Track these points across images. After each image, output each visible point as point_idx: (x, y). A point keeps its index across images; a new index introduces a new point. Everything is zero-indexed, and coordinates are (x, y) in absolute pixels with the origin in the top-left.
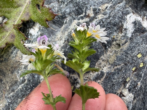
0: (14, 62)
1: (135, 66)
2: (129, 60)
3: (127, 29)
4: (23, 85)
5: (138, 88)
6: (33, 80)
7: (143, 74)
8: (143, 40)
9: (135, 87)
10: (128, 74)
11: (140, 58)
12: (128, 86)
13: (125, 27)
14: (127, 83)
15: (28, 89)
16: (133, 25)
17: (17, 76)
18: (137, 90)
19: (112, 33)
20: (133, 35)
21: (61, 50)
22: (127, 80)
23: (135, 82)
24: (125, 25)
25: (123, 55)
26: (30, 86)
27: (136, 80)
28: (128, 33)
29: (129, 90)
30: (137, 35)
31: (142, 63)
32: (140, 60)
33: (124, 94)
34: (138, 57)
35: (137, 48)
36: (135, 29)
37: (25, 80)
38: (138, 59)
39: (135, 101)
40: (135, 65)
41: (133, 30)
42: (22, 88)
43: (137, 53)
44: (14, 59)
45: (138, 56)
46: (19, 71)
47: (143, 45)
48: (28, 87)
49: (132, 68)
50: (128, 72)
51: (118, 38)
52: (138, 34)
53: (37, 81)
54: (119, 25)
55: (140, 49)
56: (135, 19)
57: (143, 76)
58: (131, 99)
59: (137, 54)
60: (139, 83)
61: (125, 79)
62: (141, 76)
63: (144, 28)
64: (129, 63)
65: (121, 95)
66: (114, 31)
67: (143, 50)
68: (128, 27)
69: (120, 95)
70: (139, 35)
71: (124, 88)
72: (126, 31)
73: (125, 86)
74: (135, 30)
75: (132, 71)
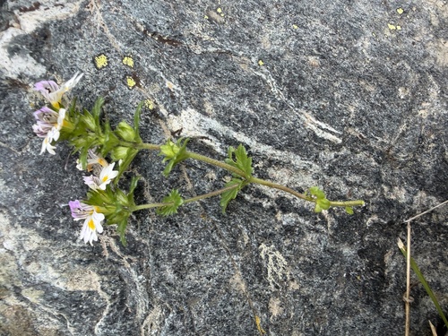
0: (15, 321)
1: (124, 77)
2: (98, 91)
3: (21, 73)
4: (68, 324)
5: (179, 92)
6: (64, 303)
7: (152, 68)
8: (64, 42)
9: (173, 97)
10: (137, 101)
11: (108, 62)
12: (163, 111)
13: (15, 77)
14: (158, 109)
15: (81, 317)
16: (16, 56)
17: (47, 327)
18: (183, 94)
19: (21, 106)
20: (43, 60)
21: (16, 228)
22: (151, 107)
23: (162, 92)
24: (10, 76)
25: (81, 100)
26: (75, 311)
27: (158, 87)
28: (31, 74)
29: (175, 113)
30: (47, 51)
31: (122, 59)
32: (114, 63)
33: (175, 130)
34: (103, 67)
35: (77, 63)
36: (28, 55)
37: (60, 315)
38: (108, 66)
39: (209, 107)
40: (121, 77)
41: (31, 59)
42: (75, 327)
43: (92, 65)
44: (8, 320)
45: (99, 66)
46: (39, 319)
47: (76, 46)
48: (76, 316)
49: (124, 88)
50: (131, 101)
51: (36, 98)
52: (46, 48)
53: (67, 296)
54: (6, 86)
55: (85, 56)
56: (4, 47)
57: (155, 70)
58: (194, 118)
59: (96, 66)
60: (168, 84)
61: (146, 111)
62: (155, 74)
63: (36, 31)
64: (106, 93)
65: (177, 135)
66: (19, 101)
67: (92, 49)
68: (16, 69)
69: (174, 137)
70: (50, 47)
71: (166, 121)
72: (27, 76)
73: (162, 118)
74: (31, 55)
75: (133, 87)
